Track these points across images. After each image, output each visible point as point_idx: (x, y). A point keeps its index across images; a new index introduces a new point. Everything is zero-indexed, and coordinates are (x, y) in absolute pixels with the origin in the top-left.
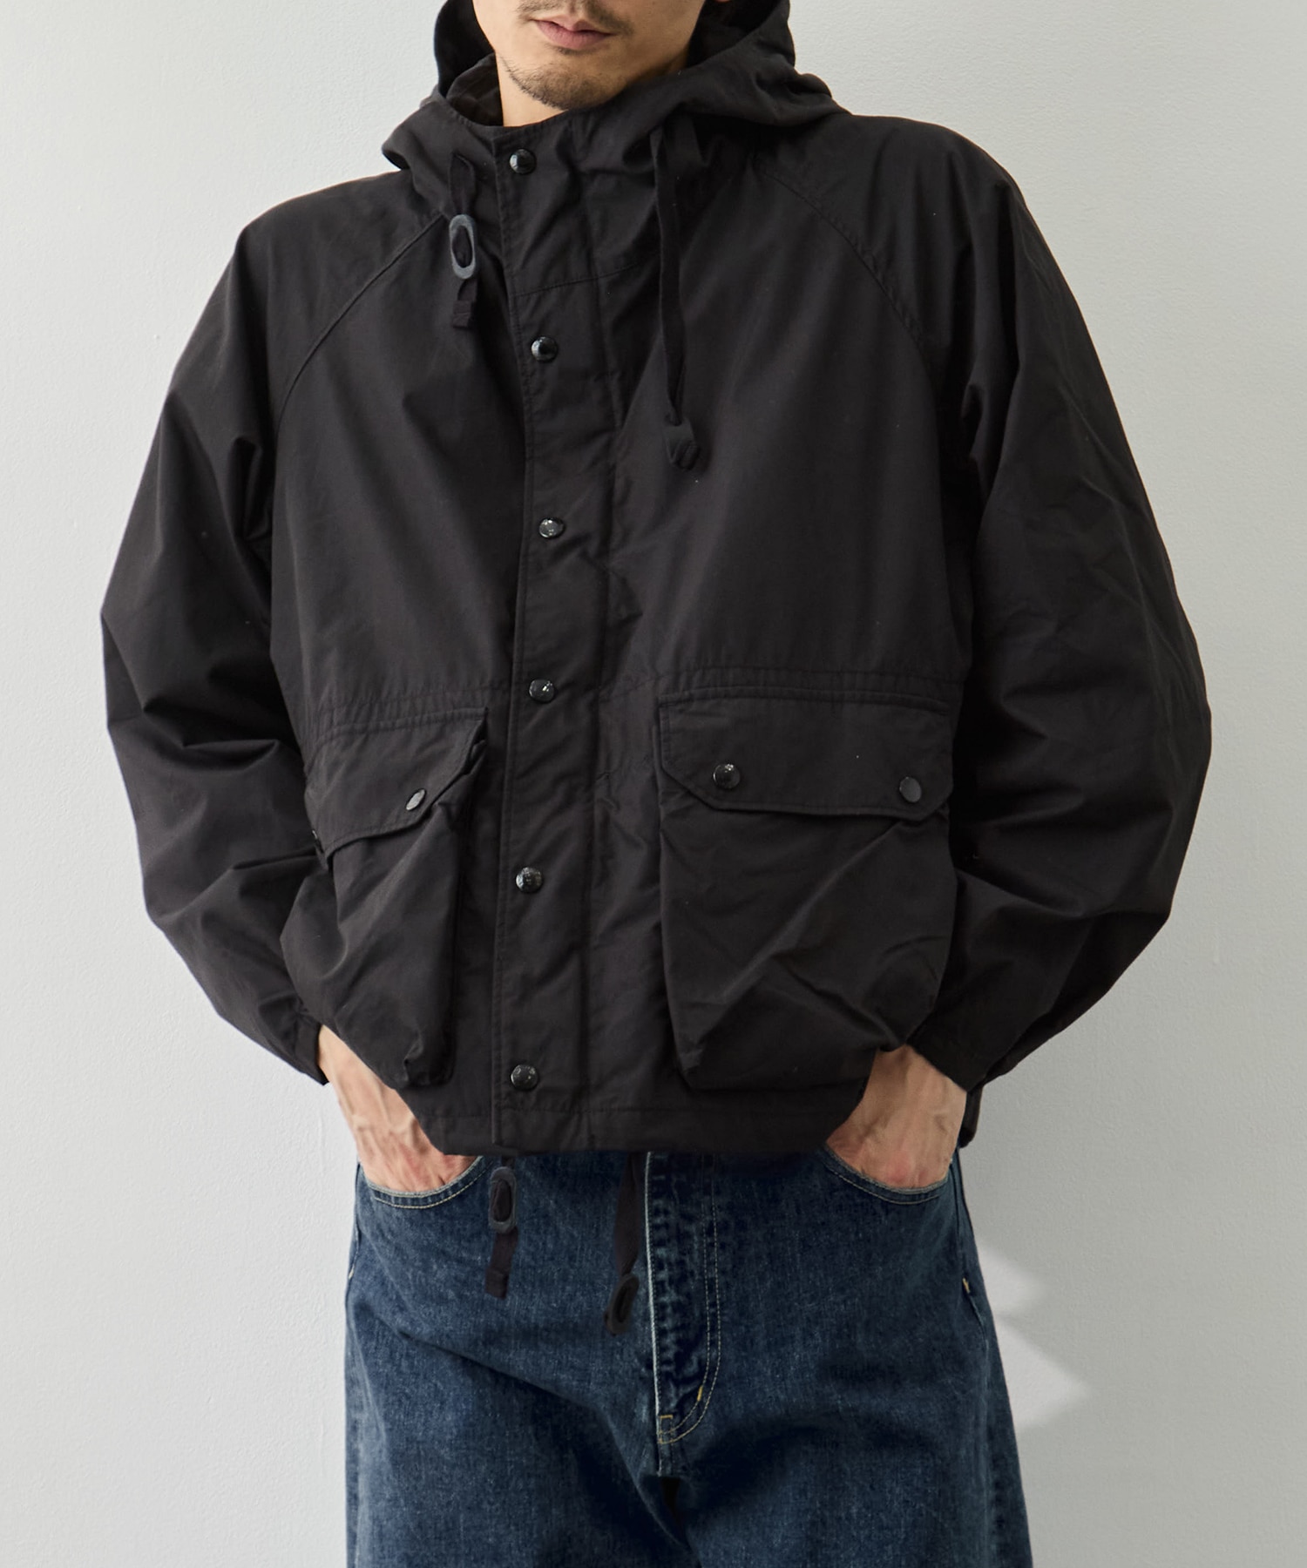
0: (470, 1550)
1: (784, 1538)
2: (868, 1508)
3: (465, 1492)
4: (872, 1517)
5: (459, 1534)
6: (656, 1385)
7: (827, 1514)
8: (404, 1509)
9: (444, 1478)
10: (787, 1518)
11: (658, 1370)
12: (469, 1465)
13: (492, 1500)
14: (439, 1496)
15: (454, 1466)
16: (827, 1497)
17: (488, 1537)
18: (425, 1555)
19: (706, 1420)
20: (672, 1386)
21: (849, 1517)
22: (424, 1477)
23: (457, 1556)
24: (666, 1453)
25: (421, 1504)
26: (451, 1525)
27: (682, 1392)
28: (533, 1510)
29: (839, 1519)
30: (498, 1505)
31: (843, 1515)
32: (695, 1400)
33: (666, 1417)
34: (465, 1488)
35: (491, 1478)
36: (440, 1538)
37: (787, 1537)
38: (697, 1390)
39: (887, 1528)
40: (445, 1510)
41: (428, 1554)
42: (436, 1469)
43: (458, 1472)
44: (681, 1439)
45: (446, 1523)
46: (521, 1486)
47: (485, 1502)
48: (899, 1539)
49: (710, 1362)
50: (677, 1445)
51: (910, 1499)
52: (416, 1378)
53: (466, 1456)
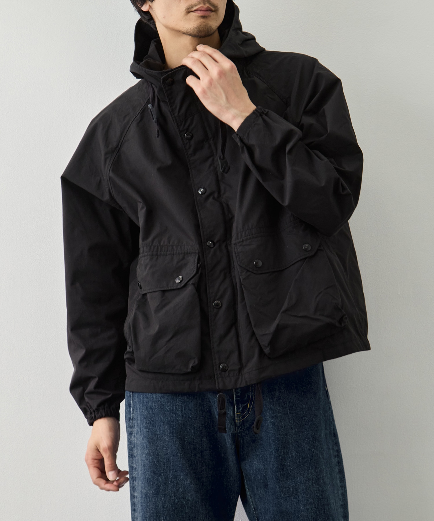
0: (174, 468)
1: (273, 465)
2: (298, 453)
3: (172, 450)
4: (300, 455)
5: (170, 464)
6: (235, 404)
7: (286, 456)
8: (153, 456)
9: (166, 446)
10: (273, 459)
11: (235, 399)
12: (173, 442)
13: (181, 453)
14: (164, 451)
15: (169, 442)
16: (285, 451)
17: (179, 465)
18: (160, 470)
19: (251, 413)
20: (240, 404)
21: (292, 456)
22: (159, 446)
23: (169, 470)
24: (238, 425)
25: (159, 454)
26: (168, 460)
27: (243, 405)
28: (192, 455)
29: (290, 457)
30: (183, 454)
31: (290, 456)
32: (247, 408)
33: (238, 413)
34: (172, 449)
35: (180, 446)
36: (165, 465)
37: (274, 465)
38: (248, 405)
39: (304, 458)
40: (166, 456)
41: (161, 470)
42: (163, 443)
43: (170, 444)
44: (243, 420)
45: (166, 460)
46: (189, 448)
47: (179, 453)
48: (308, 461)
49: (251, 396)
50: (242, 422)
51: (310, 448)
52: (154, 415)
53: (173, 439)
